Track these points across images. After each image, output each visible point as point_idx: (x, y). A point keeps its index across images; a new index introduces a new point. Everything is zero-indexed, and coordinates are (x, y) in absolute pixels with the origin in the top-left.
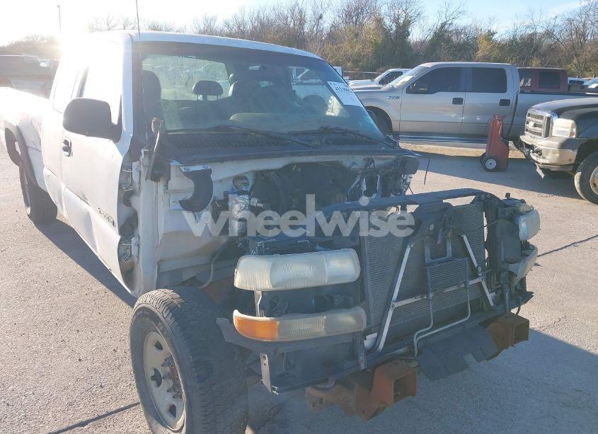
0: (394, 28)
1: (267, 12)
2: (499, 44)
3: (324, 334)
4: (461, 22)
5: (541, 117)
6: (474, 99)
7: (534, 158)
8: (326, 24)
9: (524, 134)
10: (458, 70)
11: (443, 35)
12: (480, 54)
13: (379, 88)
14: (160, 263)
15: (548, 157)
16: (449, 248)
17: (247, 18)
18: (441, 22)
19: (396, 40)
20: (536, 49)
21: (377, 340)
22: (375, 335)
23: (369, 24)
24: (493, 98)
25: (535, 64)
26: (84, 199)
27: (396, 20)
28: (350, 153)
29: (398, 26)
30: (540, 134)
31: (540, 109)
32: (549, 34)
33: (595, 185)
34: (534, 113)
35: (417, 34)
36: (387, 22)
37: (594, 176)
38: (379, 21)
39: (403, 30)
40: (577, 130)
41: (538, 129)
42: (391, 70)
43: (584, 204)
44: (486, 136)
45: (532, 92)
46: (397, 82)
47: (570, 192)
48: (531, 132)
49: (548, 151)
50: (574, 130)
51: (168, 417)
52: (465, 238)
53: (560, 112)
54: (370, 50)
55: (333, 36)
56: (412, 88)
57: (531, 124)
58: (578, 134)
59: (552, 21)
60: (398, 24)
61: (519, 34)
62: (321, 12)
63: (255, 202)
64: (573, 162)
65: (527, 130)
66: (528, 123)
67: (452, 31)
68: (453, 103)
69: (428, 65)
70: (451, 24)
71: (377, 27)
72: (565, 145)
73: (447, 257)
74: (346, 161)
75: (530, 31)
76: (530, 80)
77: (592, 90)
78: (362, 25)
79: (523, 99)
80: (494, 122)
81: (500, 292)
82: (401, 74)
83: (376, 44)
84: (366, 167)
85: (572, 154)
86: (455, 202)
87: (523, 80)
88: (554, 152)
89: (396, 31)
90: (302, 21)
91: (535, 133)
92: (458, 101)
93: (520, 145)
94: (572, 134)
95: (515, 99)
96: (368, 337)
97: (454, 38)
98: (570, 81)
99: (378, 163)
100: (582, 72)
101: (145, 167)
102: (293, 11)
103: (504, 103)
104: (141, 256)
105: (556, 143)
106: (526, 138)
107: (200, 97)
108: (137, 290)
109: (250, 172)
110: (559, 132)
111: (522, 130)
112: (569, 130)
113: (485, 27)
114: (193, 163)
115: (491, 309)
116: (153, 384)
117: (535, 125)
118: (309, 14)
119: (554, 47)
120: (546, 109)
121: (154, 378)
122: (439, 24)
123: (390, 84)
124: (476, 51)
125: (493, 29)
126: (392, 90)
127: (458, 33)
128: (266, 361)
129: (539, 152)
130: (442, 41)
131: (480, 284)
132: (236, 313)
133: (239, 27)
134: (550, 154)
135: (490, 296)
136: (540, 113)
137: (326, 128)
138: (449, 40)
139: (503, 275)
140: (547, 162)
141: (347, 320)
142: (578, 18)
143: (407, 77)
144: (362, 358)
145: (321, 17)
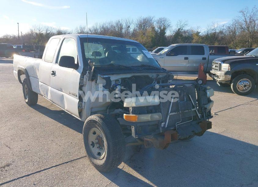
0: (159, 31)
1: (107, 25)
2: (202, 37)
3: (150, 120)
4: (186, 28)
5: (217, 64)
6: (192, 58)
7: (216, 79)
8: (131, 30)
9: (212, 70)
10: (186, 46)
11: (179, 33)
12: (194, 41)
13: (156, 54)
14: (92, 108)
15: (221, 78)
16: (185, 99)
17: (98, 27)
18: (178, 28)
19: (160, 35)
20: (217, 38)
21: (165, 125)
22: (164, 123)
23: (149, 29)
24: (199, 57)
25: (216, 45)
26: (61, 90)
27: (160, 28)
28: (151, 72)
29: (161, 30)
30: (217, 70)
31: (217, 60)
32: (221, 32)
33: (239, 88)
34: (215, 62)
35: (169, 33)
36: (156, 28)
37: (238, 85)
38: (153, 28)
39: (163, 32)
40: (231, 67)
41: (217, 68)
42: (159, 48)
43: (235, 95)
44: (198, 72)
45: (214, 55)
46: (163, 52)
47: (230, 91)
48: (214, 69)
49: (220, 76)
50: (230, 68)
51: (97, 156)
52: (190, 96)
53: (224, 62)
54: (150, 40)
55: (134, 34)
56: (168, 54)
57: (214, 66)
58: (231, 69)
59: (222, 28)
60: (161, 29)
61: (209, 32)
62: (129, 25)
63: (123, 88)
64: (230, 79)
65: (213, 69)
66: (213, 66)
67: (183, 32)
68: (185, 59)
69: (175, 45)
70: (182, 29)
71: (152, 30)
72: (227, 73)
73: (185, 101)
74: (150, 75)
75: (213, 32)
76: (214, 51)
77: (239, 54)
78: (146, 29)
79: (211, 57)
80: (200, 66)
81: (202, 114)
82: (163, 49)
83: (152, 37)
84: (157, 77)
85: (229, 77)
86: (187, 85)
87: (211, 51)
88: (223, 76)
89: (160, 32)
90: (121, 28)
91: (216, 69)
92: (186, 58)
93: (211, 74)
94: (229, 69)
95: (208, 57)
96: (162, 123)
97: (184, 35)
98: (230, 51)
99: (160, 76)
100: (235, 47)
101: (88, 77)
102: (117, 24)
103: (204, 59)
104: (85, 107)
105: (223, 73)
106: (213, 72)
107: (94, 57)
108: (83, 118)
109: (120, 78)
110: (224, 69)
111: (211, 69)
112: (227, 68)
113: (195, 30)
114: (104, 75)
115: (199, 119)
116: (91, 147)
117: (215, 67)
118: (124, 26)
119: (223, 37)
120: (219, 60)
121: (92, 145)
122: (177, 29)
123: (160, 52)
124: (193, 40)
125: (199, 31)
126: (161, 55)
127: (185, 32)
128: (134, 129)
129: (218, 77)
130: (179, 35)
131: (195, 111)
132: (124, 115)
133: (95, 31)
134: (222, 77)
135: (199, 115)
136: (217, 62)
137: (143, 65)
138: (181, 36)
139: (203, 108)
140: (221, 80)
141: (156, 116)
142: (232, 26)
143: (166, 50)
144: (161, 129)
145: (129, 27)
